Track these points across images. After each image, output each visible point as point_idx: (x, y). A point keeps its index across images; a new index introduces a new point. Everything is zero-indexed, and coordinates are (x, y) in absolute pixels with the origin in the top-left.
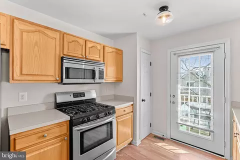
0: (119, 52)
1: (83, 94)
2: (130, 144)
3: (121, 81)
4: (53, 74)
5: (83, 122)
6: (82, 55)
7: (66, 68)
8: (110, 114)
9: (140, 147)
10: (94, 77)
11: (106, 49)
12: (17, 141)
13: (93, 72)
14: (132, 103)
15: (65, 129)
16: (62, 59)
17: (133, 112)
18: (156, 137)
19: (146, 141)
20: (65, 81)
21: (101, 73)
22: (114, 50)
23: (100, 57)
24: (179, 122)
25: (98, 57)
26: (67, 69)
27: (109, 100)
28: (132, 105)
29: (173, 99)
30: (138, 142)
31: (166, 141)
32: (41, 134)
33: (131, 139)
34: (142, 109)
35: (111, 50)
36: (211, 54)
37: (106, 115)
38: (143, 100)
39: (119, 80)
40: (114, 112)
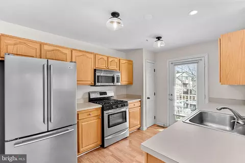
0: (130, 62)
1: (105, 93)
2: (139, 129)
3: (132, 84)
4: (90, 80)
5: (110, 109)
6: (106, 67)
8: (124, 105)
9: (146, 131)
10: (113, 82)
11: (121, 61)
12: (79, 115)
13: (113, 78)
14: (140, 100)
15: (99, 112)
16: (95, 70)
17: (141, 106)
18: (158, 126)
19: (151, 129)
20: (97, 84)
21: (118, 78)
22: (126, 61)
23: (117, 67)
24: (176, 114)
26: (98, 76)
27: (124, 98)
28: (140, 101)
29: (171, 98)
30: (145, 128)
32: (88, 113)
33: (139, 126)
34: (148, 104)
35: (124, 62)
37: (122, 106)
38: (148, 98)
39: (130, 83)
40: (127, 105)
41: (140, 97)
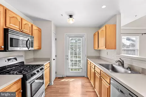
0: (39, 30)
3: (41, 48)
6: (20, 29)
7: (10, 38)
9: (54, 85)
11: (33, 26)
14: (49, 62)
17: (50, 66)
18: (59, 78)
19: (55, 81)
20: (10, 48)
22: (37, 28)
23: (30, 32)
25: (29, 32)
27: (31, 62)
29: (67, 58)
30: (53, 83)
31: (65, 78)
33: (49, 83)
34: (53, 63)
36: (81, 38)
37: (41, 70)
41: (48, 59)
